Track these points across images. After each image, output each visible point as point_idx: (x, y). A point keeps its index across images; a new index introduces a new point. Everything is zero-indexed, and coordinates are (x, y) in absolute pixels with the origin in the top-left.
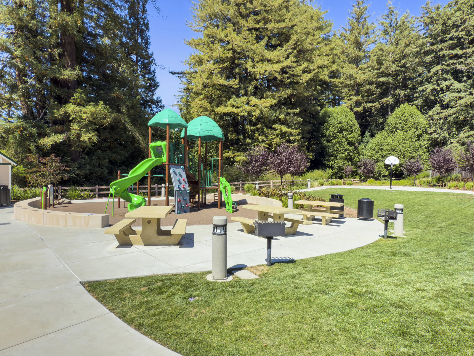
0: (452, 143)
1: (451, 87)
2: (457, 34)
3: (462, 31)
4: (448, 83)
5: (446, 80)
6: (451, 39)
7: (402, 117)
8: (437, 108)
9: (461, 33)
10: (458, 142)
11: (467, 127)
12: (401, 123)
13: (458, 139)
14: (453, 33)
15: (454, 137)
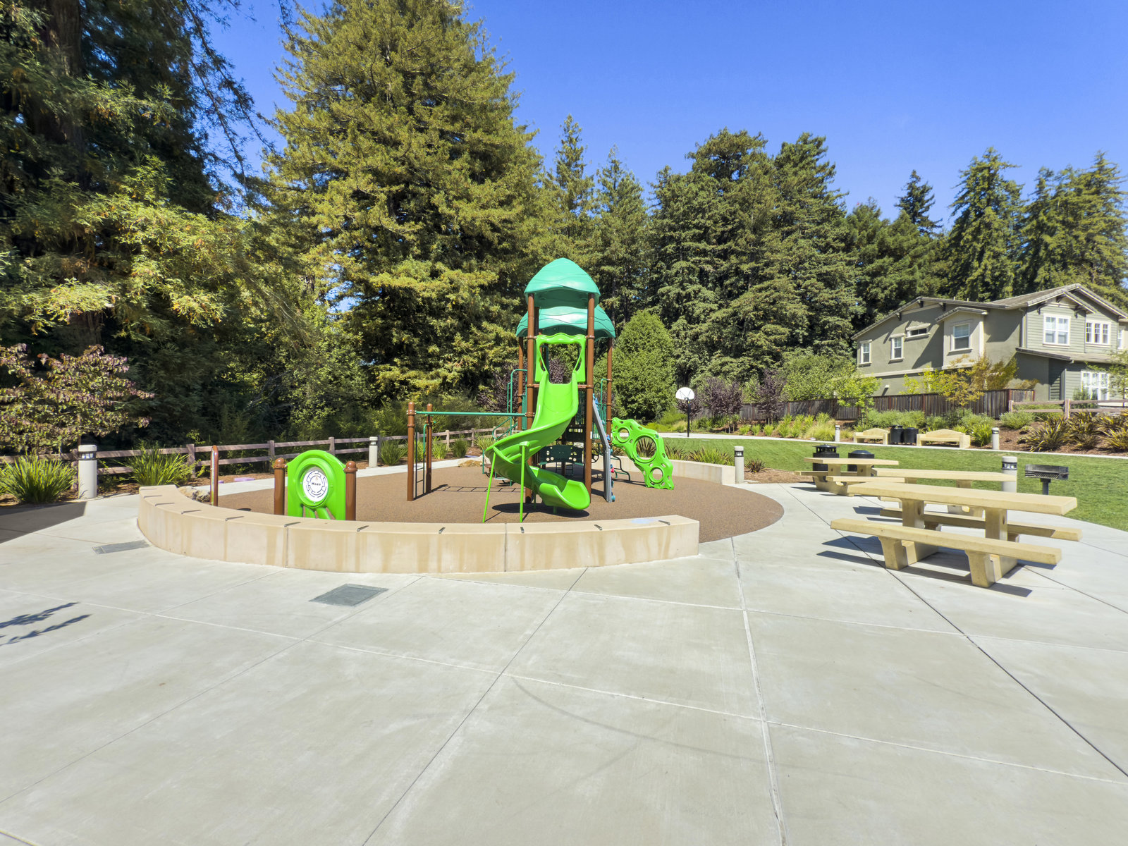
0: (702, 371)
1: (700, 294)
2: (703, 221)
3: (709, 218)
4: (696, 287)
5: (691, 282)
6: (696, 226)
7: (643, 330)
8: (682, 320)
9: (708, 222)
10: (710, 370)
11: (719, 351)
12: (641, 338)
13: (710, 367)
14: (699, 220)
15: (705, 364)
